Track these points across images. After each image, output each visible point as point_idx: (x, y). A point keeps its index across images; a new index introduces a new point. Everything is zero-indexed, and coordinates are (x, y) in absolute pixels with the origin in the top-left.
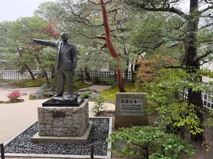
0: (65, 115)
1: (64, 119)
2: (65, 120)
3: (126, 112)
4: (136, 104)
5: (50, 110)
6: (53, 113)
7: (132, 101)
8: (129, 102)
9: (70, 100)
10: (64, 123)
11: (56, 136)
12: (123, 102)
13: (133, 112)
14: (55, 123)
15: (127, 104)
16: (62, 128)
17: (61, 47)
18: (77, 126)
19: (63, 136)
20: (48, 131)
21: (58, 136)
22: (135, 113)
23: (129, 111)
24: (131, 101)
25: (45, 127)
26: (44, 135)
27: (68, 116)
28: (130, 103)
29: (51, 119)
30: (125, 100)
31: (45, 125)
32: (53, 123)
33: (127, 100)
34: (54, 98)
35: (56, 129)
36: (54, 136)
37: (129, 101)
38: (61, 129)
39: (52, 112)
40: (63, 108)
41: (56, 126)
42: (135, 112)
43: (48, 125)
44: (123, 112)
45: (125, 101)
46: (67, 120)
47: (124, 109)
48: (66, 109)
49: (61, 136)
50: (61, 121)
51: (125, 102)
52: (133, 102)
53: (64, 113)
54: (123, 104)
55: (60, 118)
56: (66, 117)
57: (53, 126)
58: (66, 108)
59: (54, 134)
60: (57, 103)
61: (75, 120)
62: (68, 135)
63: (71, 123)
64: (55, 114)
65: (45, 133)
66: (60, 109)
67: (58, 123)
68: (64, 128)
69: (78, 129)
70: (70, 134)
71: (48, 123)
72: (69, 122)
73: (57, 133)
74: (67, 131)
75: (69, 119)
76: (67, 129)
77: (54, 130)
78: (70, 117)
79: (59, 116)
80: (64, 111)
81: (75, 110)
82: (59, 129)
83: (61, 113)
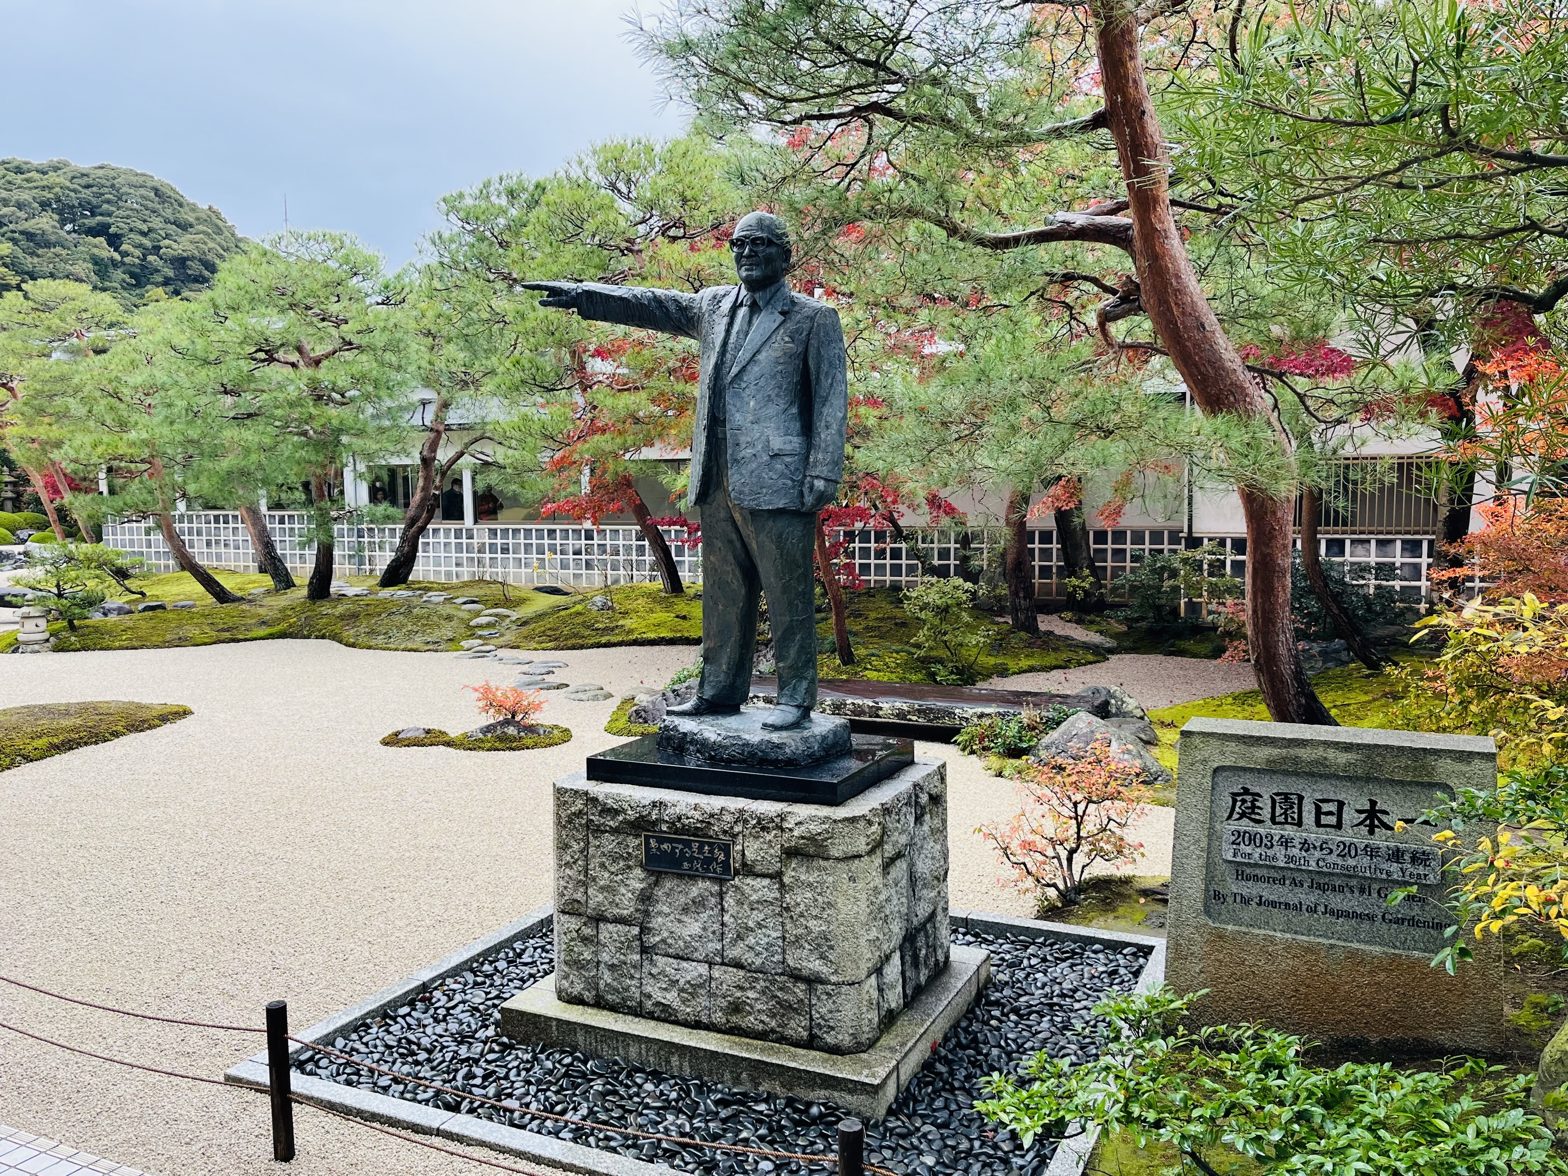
0: (726, 865)
1: (721, 895)
2: (729, 901)
3: (1273, 904)
4: (1380, 840)
5: (631, 815)
6: (647, 838)
7: (1341, 804)
8: (1309, 817)
9: (780, 746)
10: (723, 924)
11: (668, 1016)
12: (1250, 813)
13: (1347, 915)
14: (659, 913)
15: (1289, 831)
16: (711, 964)
17: (728, 332)
18: (816, 964)
19: (710, 1027)
20: (612, 967)
21: (681, 1017)
22: (1366, 925)
23: (1307, 897)
24: (1325, 807)
25: (595, 940)
26: (588, 996)
27: (748, 870)
28: (1318, 824)
29: (637, 880)
30: (1266, 789)
31: (594, 921)
32: (646, 913)
33: (1286, 796)
34: (677, 720)
35: (668, 966)
36: (651, 1016)
37: (1308, 810)
38: (703, 969)
39: (640, 826)
40: (715, 803)
41: (664, 941)
42: (1371, 918)
43: (611, 927)
44: (1246, 901)
45: (1265, 804)
46: (740, 903)
47: (1256, 878)
48: (741, 817)
49: (697, 1025)
50: (699, 904)
51: (1266, 813)
52: (1349, 815)
53: (726, 849)
54: (1245, 825)
55: (693, 876)
56: (737, 882)
57: (649, 939)
58: (741, 811)
59: (649, 996)
60: (692, 763)
61: (801, 915)
62: (750, 1021)
63: (775, 934)
64: (659, 849)
65: (593, 984)
66: (697, 815)
67: (680, 921)
68: (723, 964)
69: (820, 987)
70: (762, 1022)
71: (616, 911)
72: (760, 926)
73: (671, 998)
74: (741, 988)
75: (754, 897)
76: (741, 973)
77: (654, 971)
78: (766, 882)
79: (686, 865)
80: (725, 832)
81: (796, 833)
82: (685, 964)
83: (702, 844)
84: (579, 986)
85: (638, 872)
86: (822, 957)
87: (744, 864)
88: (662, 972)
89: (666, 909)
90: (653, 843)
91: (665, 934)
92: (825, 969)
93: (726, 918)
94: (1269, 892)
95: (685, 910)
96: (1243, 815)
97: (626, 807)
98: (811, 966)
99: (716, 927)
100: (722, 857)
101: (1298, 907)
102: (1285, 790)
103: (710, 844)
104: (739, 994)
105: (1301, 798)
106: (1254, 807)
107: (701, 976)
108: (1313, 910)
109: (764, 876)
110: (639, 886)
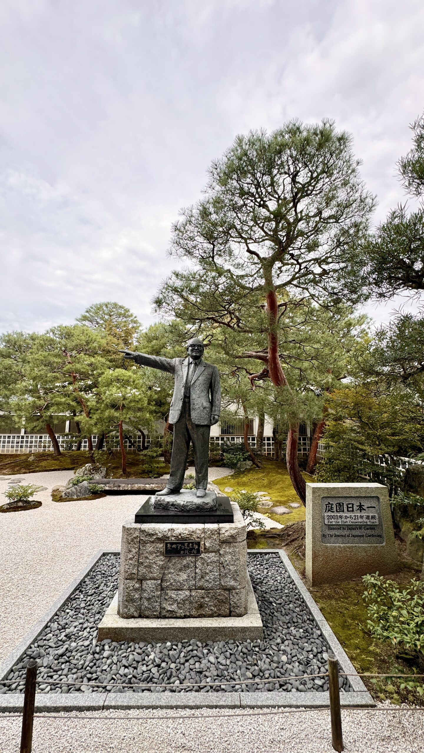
0: (198, 550)
1: (195, 562)
2: (199, 564)
3: (338, 536)
4: (364, 514)
5: (160, 535)
6: (167, 543)
7: (353, 504)
8: (345, 509)
10: (196, 573)
11: (173, 615)
12: (331, 510)
13: (357, 536)
14: (170, 573)
15: (341, 514)
16: (190, 590)
17: (188, 371)
18: (232, 583)
21: (178, 615)
22: (362, 538)
23: (346, 532)
24: (350, 506)
25: (141, 590)
26: (136, 614)
27: (207, 550)
28: (348, 511)
29: (160, 561)
30: (334, 502)
31: (141, 581)
32: (164, 574)
33: (339, 504)
35: (172, 594)
36: (165, 617)
37: (345, 506)
38: (187, 593)
39: (163, 539)
40: (197, 527)
41: (171, 584)
42: (363, 536)
43: (149, 582)
44: (331, 536)
45: (334, 507)
46: (203, 564)
47: (334, 529)
48: (204, 531)
49: (185, 617)
50: (187, 567)
51: (335, 509)
52: (355, 508)
53: (198, 544)
54: (330, 514)
55: (185, 556)
56: (202, 556)
57: (165, 584)
58: (203, 529)
59: (164, 608)
61: (227, 565)
62: (207, 611)
63: (217, 574)
64: (171, 547)
65: (139, 608)
66: (187, 532)
67: (178, 575)
68: (196, 589)
69: (234, 591)
70: (211, 610)
71: (151, 575)
72: (211, 571)
73: (174, 607)
74: (203, 598)
75: (209, 561)
76: (203, 591)
77: (166, 597)
78: (213, 554)
79: (182, 552)
80: (198, 537)
81: (226, 535)
82: (180, 592)
83: (189, 543)
84: (132, 610)
85: (162, 558)
86: (235, 580)
87: (205, 549)
88: (171, 597)
89: (172, 571)
90: (169, 545)
91: (172, 581)
92: (235, 584)
93: (197, 570)
94: (337, 532)
95: (180, 570)
96: (329, 510)
97: (157, 532)
98: (231, 584)
99: (193, 575)
100: (197, 547)
101: (344, 536)
102: (339, 502)
103: (192, 543)
104: (202, 600)
105: (343, 504)
106: (332, 508)
107: (187, 596)
108: (348, 536)
109: (212, 552)
110: (161, 563)
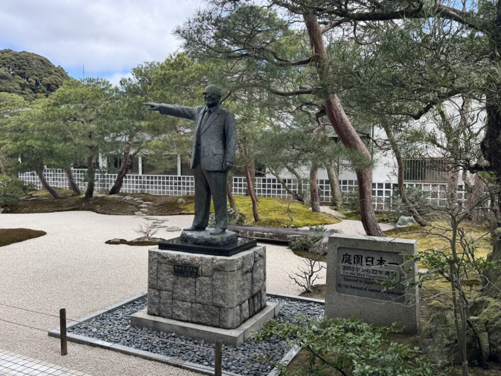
0: (197, 273)
1: (195, 282)
2: (198, 284)
4: (383, 268)
5: (170, 259)
6: (175, 265)
7: (373, 259)
8: (364, 262)
9: (214, 240)
10: (196, 291)
12: (348, 261)
13: (374, 291)
15: (359, 266)
16: (192, 303)
17: (202, 119)
19: (192, 322)
20: (164, 304)
21: (183, 319)
23: (364, 286)
24: (369, 259)
25: (159, 297)
26: (156, 313)
27: (203, 275)
28: (367, 264)
29: (172, 278)
30: (352, 254)
31: (160, 290)
32: (174, 288)
33: (358, 256)
35: (180, 304)
36: (174, 319)
37: (364, 259)
38: (190, 304)
39: (173, 262)
40: (194, 255)
41: (179, 296)
43: (164, 292)
44: (347, 287)
45: (352, 258)
46: (200, 284)
47: (350, 280)
48: (201, 259)
49: (187, 321)
50: (189, 285)
51: (352, 261)
52: (375, 261)
53: (197, 268)
54: (347, 264)
55: (187, 276)
56: (200, 278)
57: (175, 296)
58: (201, 257)
59: (174, 313)
60: (189, 244)
61: (217, 288)
62: (203, 320)
63: (210, 294)
64: (178, 269)
65: (158, 309)
66: (189, 258)
67: (183, 290)
68: (195, 303)
69: (222, 309)
70: (206, 320)
71: (165, 287)
72: (206, 291)
73: (180, 313)
74: (200, 310)
75: (204, 283)
76: (200, 305)
77: (176, 305)
78: (208, 278)
79: (185, 273)
80: (197, 264)
81: (216, 264)
82: (185, 303)
83: (190, 267)
84: (154, 310)
85: (172, 276)
86: (224, 300)
87: (202, 273)
88: (178, 305)
89: (179, 287)
90: (176, 267)
91: (179, 294)
92: (223, 304)
93: (197, 289)
94: (353, 284)
95: (185, 287)
96: (346, 261)
97: (169, 256)
98: (220, 303)
99: (194, 292)
100: (196, 271)
101: (361, 289)
102: (358, 254)
103: (192, 267)
104: (199, 311)
105: (362, 257)
106: (349, 259)
107: (189, 306)
108: (365, 289)
109: (207, 276)
110: (172, 280)
